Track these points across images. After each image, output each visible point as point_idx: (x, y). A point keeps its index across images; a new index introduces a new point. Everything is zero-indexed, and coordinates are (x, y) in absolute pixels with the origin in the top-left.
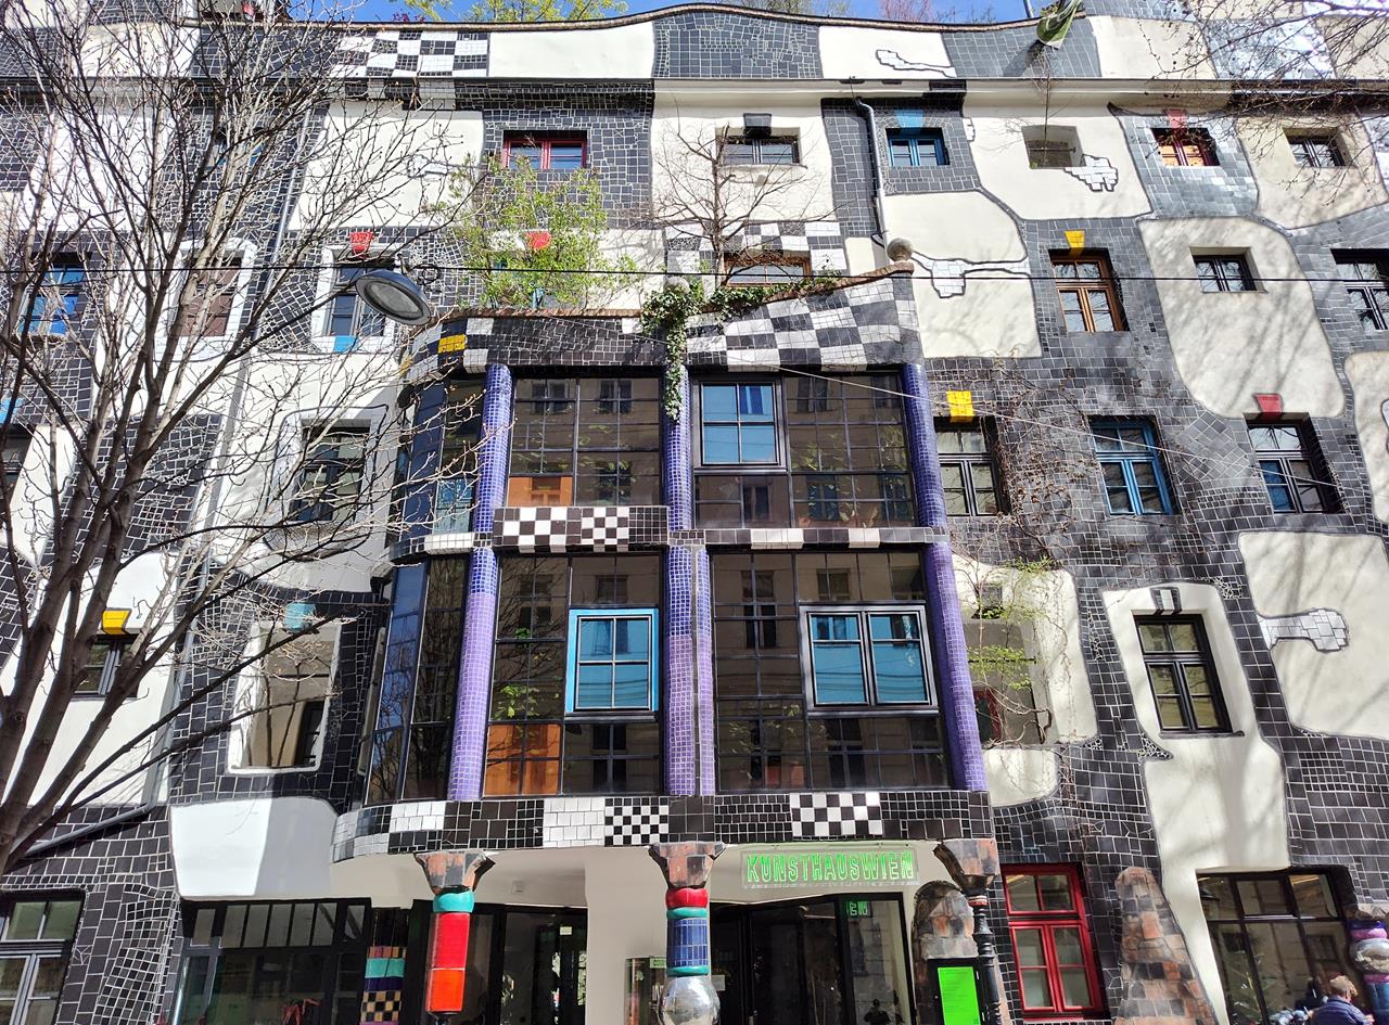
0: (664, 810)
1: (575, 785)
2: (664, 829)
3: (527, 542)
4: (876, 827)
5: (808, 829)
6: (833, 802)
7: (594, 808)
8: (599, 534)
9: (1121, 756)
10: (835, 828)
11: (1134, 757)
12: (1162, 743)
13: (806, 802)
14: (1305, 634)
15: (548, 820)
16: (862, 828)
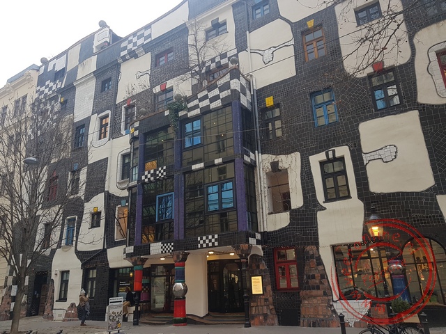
0: (172, 244)
1: (156, 240)
2: (172, 248)
3: (146, 180)
4: (216, 244)
5: (202, 245)
6: (207, 238)
7: (160, 244)
8: (160, 175)
9: (310, 211)
10: (207, 244)
11: (314, 210)
12: (324, 205)
13: (201, 239)
14: (380, 157)
15: (151, 248)
16: (213, 244)
